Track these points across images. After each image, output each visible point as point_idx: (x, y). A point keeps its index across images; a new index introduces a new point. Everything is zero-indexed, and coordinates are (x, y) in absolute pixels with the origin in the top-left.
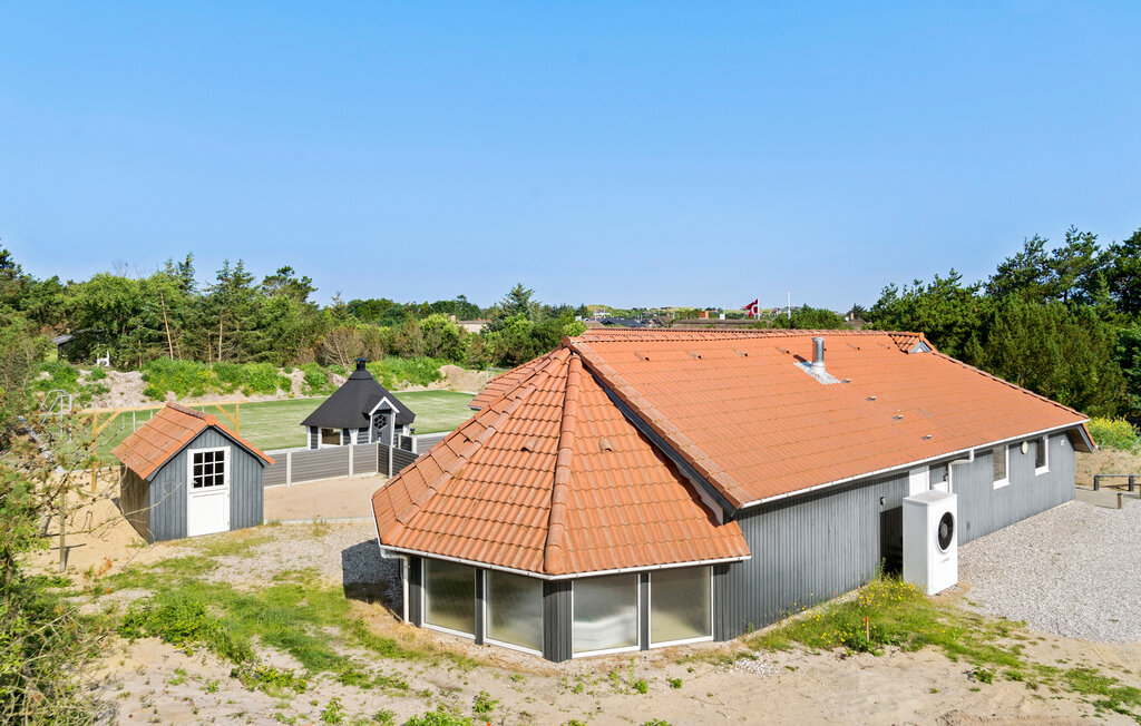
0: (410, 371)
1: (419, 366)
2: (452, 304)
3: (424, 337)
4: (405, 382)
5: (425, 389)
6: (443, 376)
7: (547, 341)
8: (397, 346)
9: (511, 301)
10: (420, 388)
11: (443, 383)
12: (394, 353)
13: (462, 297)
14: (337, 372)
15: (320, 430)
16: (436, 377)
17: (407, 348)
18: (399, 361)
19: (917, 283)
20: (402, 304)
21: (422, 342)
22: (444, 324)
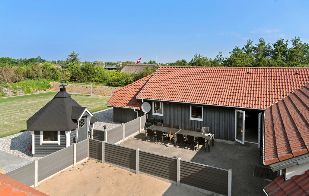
0: (38, 85)
1: (42, 83)
2: (36, 59)
3: (43, 71)
4: (36, 89)
5: (45, 92)
6: (52, 86)
7: (89, 72)
8: (31, 75)
9: (70, 58)
10: (43, 92)
11: (52, 89)
12: (29, 77)
13: (39, 57)
14: (4, 87)
15: (42, 132)
16: (49, 87)
17: (35, 75)
18: (32, 81)
19: (220, 53)
20: (16, 59)
21: (42, 73)
22: (50, 65)
